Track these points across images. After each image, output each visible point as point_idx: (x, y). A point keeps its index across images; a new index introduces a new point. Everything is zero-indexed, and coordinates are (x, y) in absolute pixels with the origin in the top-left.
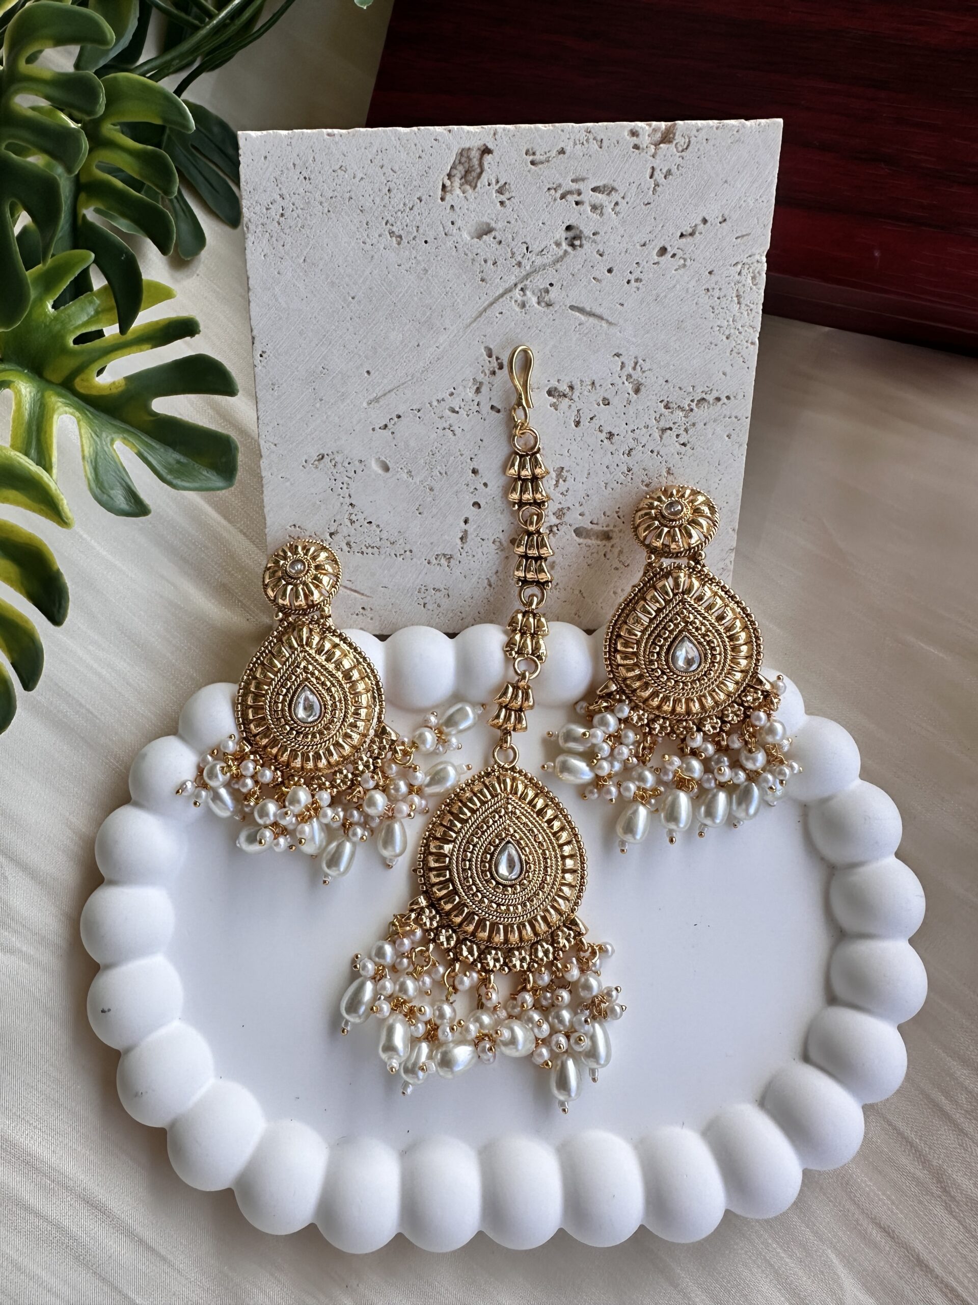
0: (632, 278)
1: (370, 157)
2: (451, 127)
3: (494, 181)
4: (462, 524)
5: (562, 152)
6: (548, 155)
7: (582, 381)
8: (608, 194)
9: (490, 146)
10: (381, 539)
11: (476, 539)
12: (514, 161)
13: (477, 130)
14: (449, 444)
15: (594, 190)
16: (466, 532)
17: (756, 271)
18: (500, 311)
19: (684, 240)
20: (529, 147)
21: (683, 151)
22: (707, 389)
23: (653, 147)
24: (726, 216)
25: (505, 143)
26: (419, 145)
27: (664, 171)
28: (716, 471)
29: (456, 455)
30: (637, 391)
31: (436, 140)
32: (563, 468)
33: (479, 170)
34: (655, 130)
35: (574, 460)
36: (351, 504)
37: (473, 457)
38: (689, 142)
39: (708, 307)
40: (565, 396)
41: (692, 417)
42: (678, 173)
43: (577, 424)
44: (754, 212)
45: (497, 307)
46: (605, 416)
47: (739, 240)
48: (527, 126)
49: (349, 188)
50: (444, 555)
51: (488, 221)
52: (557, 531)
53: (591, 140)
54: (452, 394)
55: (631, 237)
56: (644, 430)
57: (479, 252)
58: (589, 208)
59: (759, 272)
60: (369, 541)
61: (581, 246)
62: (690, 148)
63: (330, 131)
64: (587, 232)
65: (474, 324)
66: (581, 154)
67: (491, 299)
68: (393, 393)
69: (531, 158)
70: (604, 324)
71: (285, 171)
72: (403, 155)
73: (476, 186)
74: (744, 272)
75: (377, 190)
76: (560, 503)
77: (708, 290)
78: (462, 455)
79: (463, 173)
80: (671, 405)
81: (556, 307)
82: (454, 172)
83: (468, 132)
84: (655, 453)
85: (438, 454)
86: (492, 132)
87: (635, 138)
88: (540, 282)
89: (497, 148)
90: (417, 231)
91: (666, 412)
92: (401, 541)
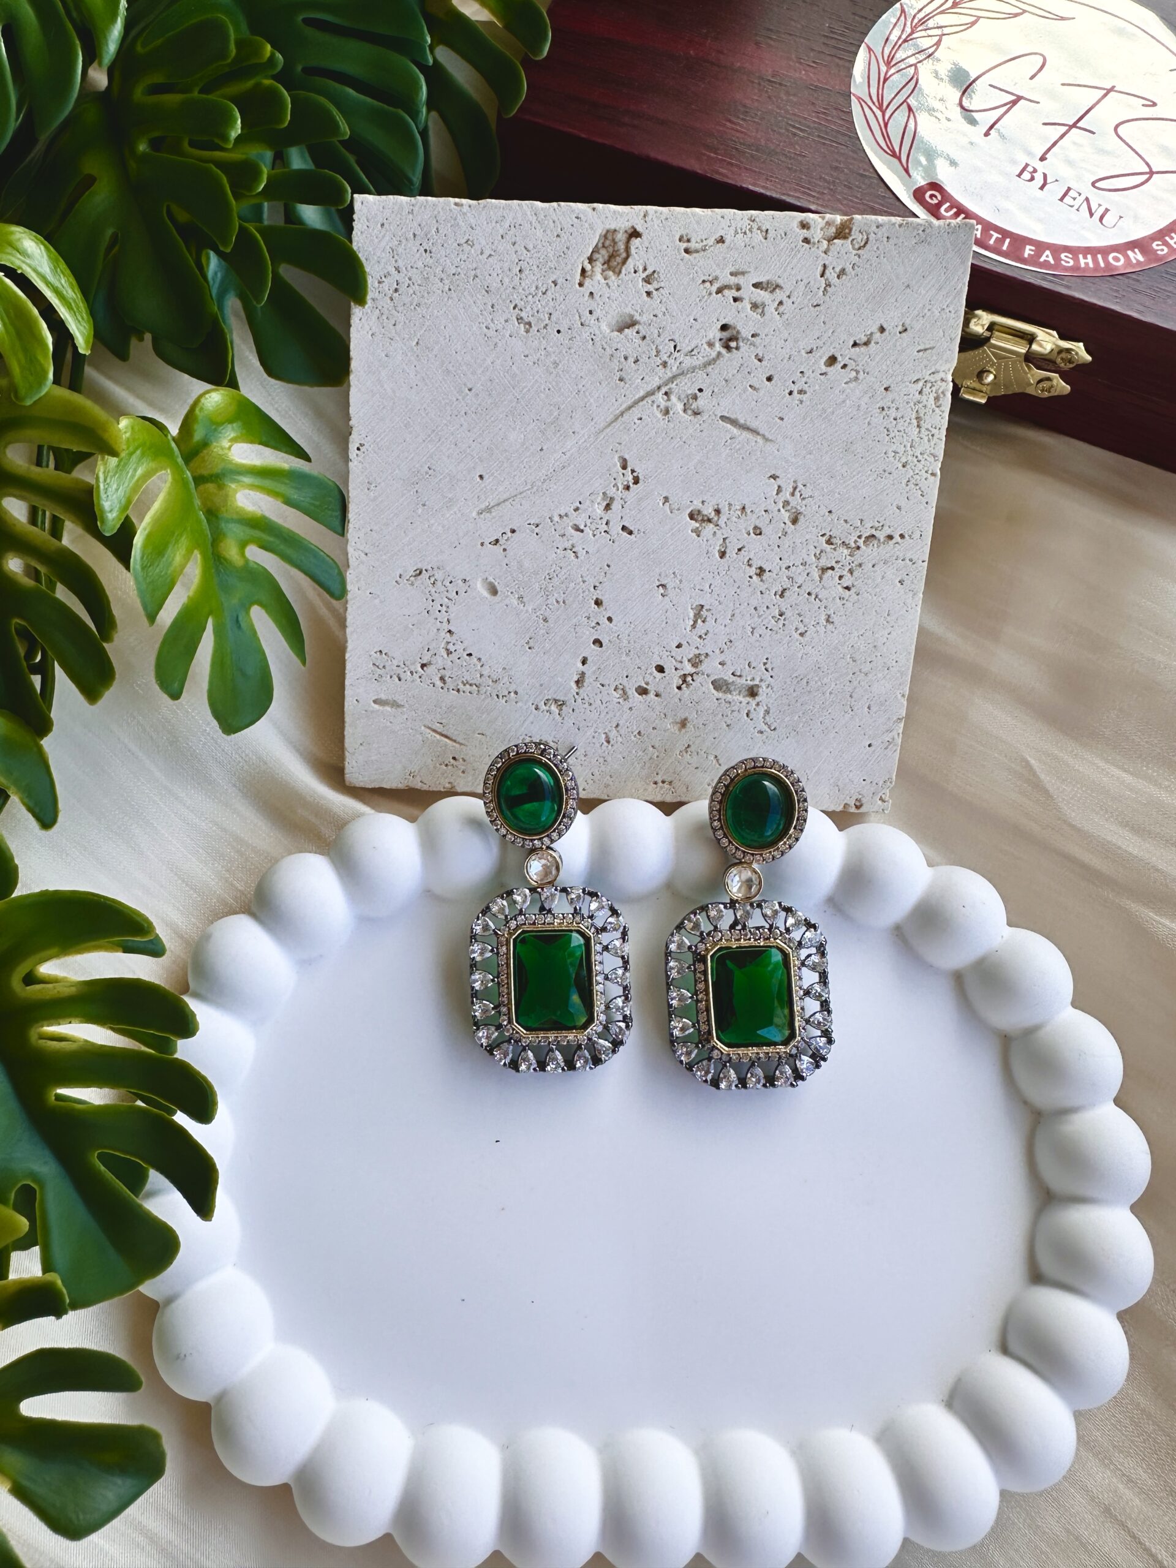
0: (795, 389)
1: (501, 232)
2: (595, 205)
3: (641, 268)
4: (580, 665)
5: (721, 240)
6: (705, 243)
7: (730, 505)
8: (771, 292)
9: (639, 229)
10: (481, 676)
11: (595, 683)
12: (665, 247)
13: (625, 210)
14: (569, 567)
15: (755, 286)
16: (583, 674)
17: (940, 391)
18: (639, 416)
19: (857, 349)
20: (684, 233)
21: (859, 249)
22: (877, 525)
23: (825, 243)
24: (907, 326)
25: (656, 226)
26: (557, 222)
27: (838, 270)
28: (885, 622)
29: (578, 581)
30: (795, 521)
31: (577, 218)
32: (702, 606)
33: (624, 255)
34: (828, 224)
35: (716, 597)
36: (450, 631)
37: (597, 584)
38: (868, 239)
39: (882, 429)
40: (709, 521)
41: (858, 557)
42: (853, 273)
43: (723, 554)
44: (939, 324)
45: (636, 412)
46: (755, 546)
47: (921, 353)
48: (682, 209)
49: (474, 265)
50: (556, 701)
51: (632, 313)
52: (691, 682)
53: (755, 230)
54: (576, 510)
55: (796, 341)
56: (801, 567)
57: (619, 347)
58: (749, 306)
59: (943, 393)
60: (467, 677)
61: (737, 348)
62: (868, 246)
63: (457, 200)
64: (746, 333)
65: (608, 430)
66: (743, 244)
67: (629, 403)
68: (507, 503)
69: (685, 245)
70: (759, 439)
71: (404, 241)
72: (539, 233)
73: (620, 272)
74: (926, 390)
75: (506, 269)
76: (697, 648)
77: (883, 409)
78: (584, 582)
79: (606, 257)
80: (834, 540)
81: (705, 416)
82: (596, 256)
83: (615, 212)
84: (813, 596)
85: (555, 579)
86: (642, 214)
87: (805, 231)
88: (687, 386)
89: (647, 231)
90: (549, 319)
91: (828, 547)
92: (506, 679)
